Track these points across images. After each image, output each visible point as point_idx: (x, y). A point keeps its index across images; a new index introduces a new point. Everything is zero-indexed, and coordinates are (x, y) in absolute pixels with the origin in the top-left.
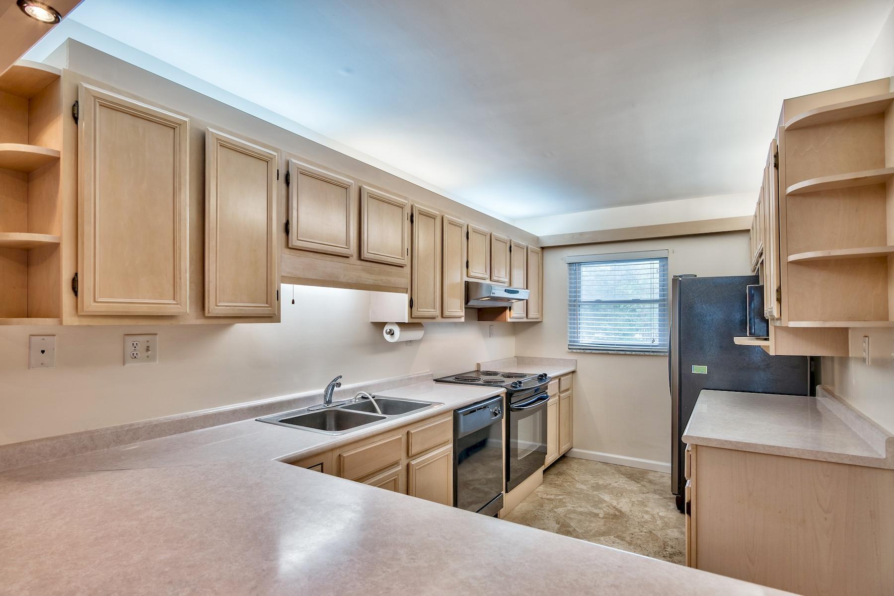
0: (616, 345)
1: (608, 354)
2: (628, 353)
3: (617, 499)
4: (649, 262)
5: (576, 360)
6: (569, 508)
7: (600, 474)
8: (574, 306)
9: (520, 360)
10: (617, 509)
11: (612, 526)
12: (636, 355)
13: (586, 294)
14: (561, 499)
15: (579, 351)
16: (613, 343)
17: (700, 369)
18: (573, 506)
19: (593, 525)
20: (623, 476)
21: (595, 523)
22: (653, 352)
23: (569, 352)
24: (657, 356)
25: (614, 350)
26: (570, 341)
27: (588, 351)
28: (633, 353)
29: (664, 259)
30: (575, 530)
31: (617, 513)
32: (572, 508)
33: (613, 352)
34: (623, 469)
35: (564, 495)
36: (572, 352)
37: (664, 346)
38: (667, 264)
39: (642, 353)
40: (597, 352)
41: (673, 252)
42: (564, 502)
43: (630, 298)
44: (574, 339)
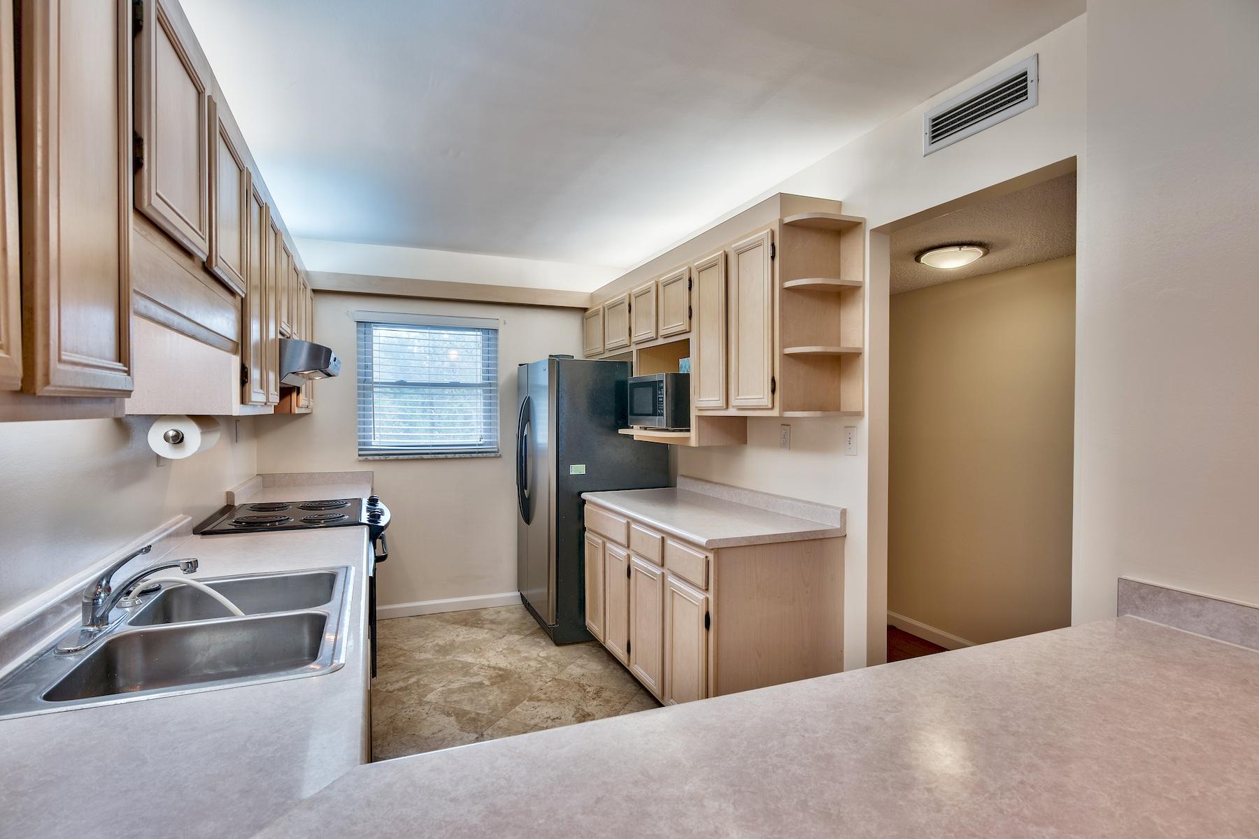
0: (433, 446)
1: (423, 459)
2: (449, 456)
3: (481, 656)
4: (475, 333)
5: (373, 472)
6: (440, 689)
7: (427, 632)
8: (364, 388)
9: (267, 480)
10: (494, 668)
11: (512, 690)
12: (461, 458)
13: (382, 372)
14: (417, 682)
15: (377, 457)
16: (428, 444)
17: (578, 469)
18: (442, 685)
19: (490, 698)
20: (456, 626)
21: (490, 695)
22: (479, 453)
23: (360, 461)
24: (486, 457)
25: (428, 454)
26: (360, 444)
27: (391, 457)
28: (457, 456)
29: (491, 333)
30: (478, 714)
31: (500, 673)
32: (444, 688)
33: (429, 456)
34: (447, 617)
35: (414, 675)
36: (366, 460)
37: (490, 445)
38: (496, 339)
39: (467, 455)
40: (406, 457)
41: (505, 323)
42: (425, 685)
43: (446, 381)
44: (363, 440)
